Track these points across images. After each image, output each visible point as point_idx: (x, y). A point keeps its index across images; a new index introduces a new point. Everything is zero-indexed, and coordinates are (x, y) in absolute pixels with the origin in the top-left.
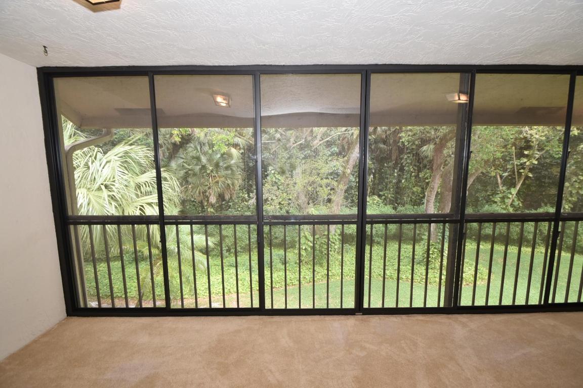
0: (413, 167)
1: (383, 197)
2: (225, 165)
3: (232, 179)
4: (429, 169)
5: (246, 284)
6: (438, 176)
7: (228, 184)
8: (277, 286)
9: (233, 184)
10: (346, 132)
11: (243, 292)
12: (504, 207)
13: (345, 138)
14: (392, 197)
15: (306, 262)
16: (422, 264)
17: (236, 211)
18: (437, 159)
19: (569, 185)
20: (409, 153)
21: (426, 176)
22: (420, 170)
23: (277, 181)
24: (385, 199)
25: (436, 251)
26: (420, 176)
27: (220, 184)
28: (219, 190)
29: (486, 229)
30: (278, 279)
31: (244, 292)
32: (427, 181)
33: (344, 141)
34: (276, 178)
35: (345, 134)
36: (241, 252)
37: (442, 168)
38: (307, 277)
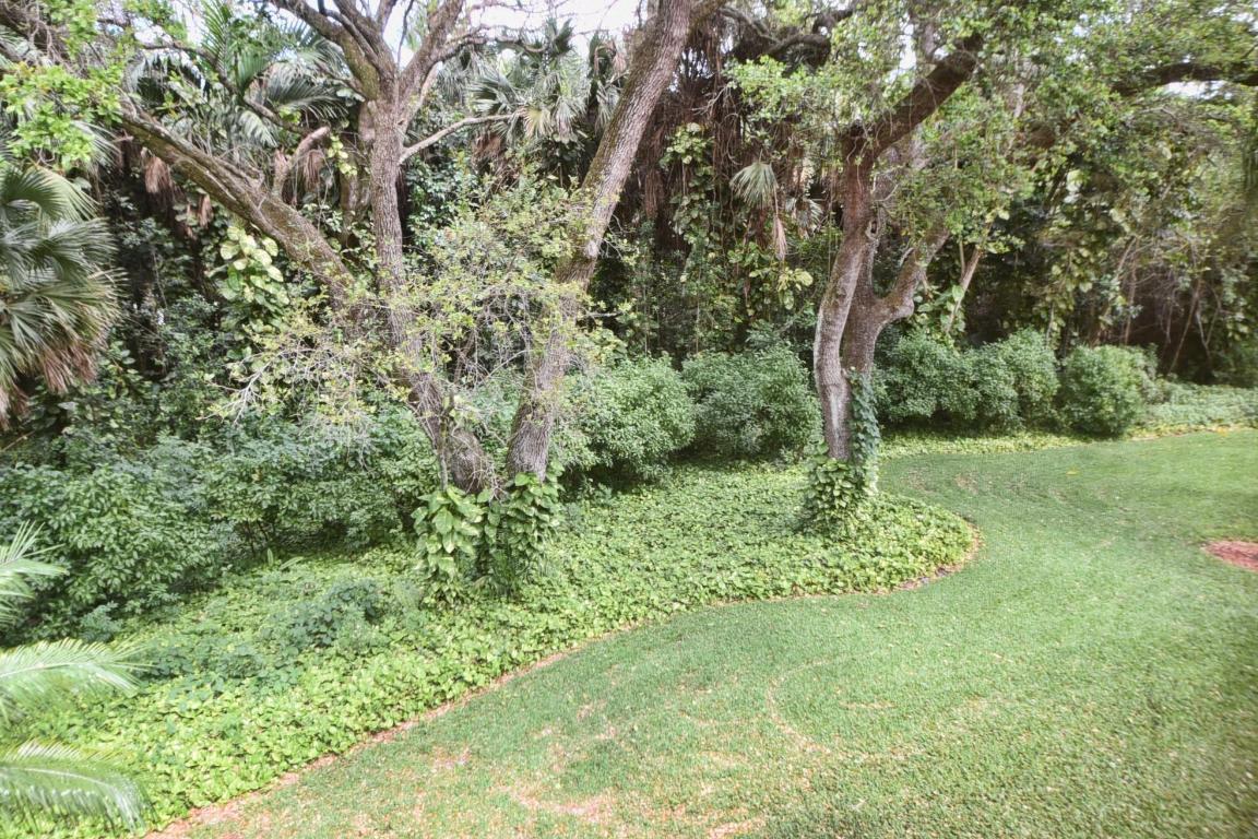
0: (708, 235)
1: (630, 332)
2: (29, 244)
3: (70, 300)
4: (752, 239)
5: (252, 750)
6: (857, 256)
7: (57, 325)
8: (389, 724)
9: (80, 325)
10: (497, 117)
11: (245, 786)
12: (939, 337)
13: (493, 136)
14: (653, 330)
15: (458, 597)
16: (810, 530)
17: (103, 434)
18: (854, 203)
19: (1059, 271)
20: (696, 189)
21: (748, 260)
22: (728, 245)
23: (261, 300)
24: (635, 338)
25: (849, 485)
26: (733, 261)
27: (16, 330)
28: (16, 354)
29: (909, 402)
30: (381, 694)
31: (255, 785)
32: (752, 275)
33: (488, 148)
34: (256, 290)
35: (491, 121)
36: (173, 604)
37: (868, 233)
38: (490, 658)
